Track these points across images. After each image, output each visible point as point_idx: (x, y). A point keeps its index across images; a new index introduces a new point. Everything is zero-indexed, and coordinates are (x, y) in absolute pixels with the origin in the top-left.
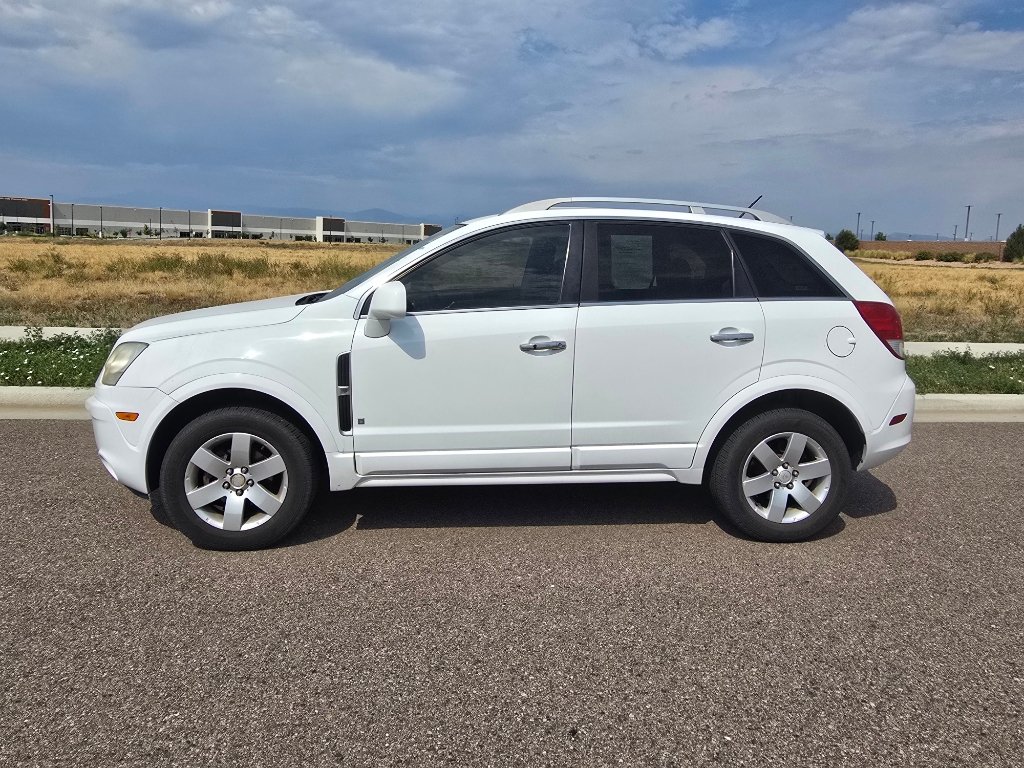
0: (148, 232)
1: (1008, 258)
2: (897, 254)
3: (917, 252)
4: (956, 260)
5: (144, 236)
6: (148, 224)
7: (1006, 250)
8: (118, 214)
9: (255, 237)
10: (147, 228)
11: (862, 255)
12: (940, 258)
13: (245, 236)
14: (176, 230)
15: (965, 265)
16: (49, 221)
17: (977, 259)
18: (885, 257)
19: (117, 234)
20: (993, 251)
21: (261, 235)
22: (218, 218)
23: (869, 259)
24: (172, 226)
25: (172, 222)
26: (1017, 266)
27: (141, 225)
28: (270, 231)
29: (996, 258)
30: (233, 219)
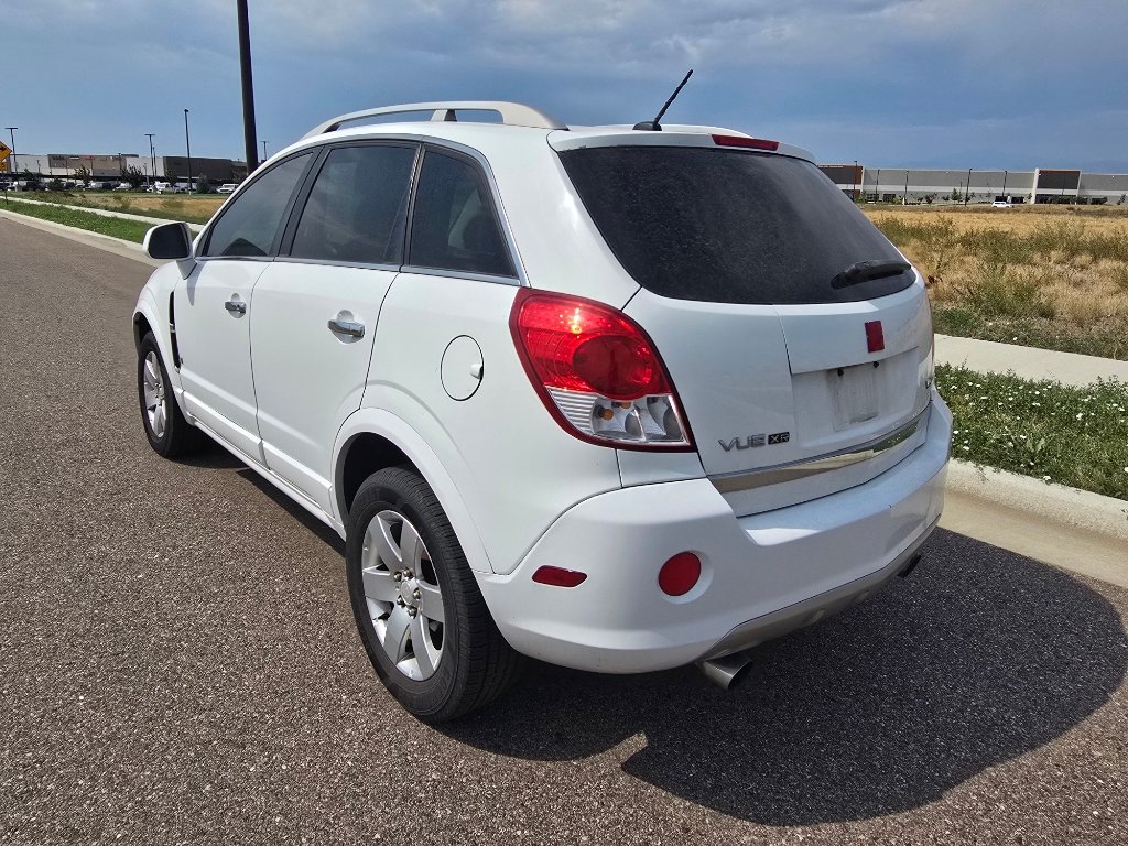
0: (956, 197)
5: (951, 202)
6: (958, 189)
8: (927, 178)
9: (1097, 201)
10: (955, 192)
13: (1082, 201)
14: (989, 195)
16: (858, 187)
19: (921, 200)
21: (1105, 199)
22: (1047, 179)
24: (985, 190)
25: (988, 185)
27: (950, 190)
28: (1119, 193)
30: (1069, 179)
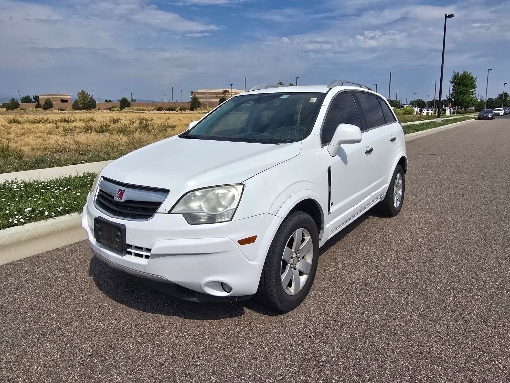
1: (192, 109)
2: (149, 108)
3: (157, 107)
4: (173, 110)
7: (191, 106)
11: (133, 109)
12: (166, 110)
15: (177, 112)
17: (181, 110)
18: (144, 110)
20: (186, 106)
23: (136, 111)
26: (196, 112)
29: (187, 109)
